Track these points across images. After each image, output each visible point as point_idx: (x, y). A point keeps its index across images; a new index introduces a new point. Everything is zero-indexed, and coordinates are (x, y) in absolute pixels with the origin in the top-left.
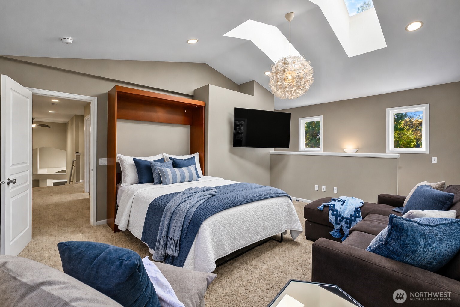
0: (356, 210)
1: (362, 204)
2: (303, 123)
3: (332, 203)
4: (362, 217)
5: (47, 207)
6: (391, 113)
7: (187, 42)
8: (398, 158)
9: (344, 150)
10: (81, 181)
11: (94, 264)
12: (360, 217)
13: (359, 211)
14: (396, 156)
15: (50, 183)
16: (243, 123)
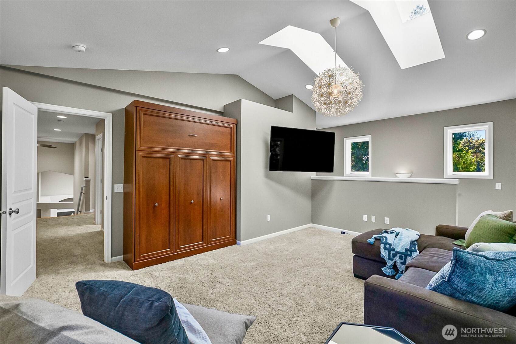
0: (412, 243)
1: (418, 237)
2: (348, 143)
3: (385, 235)
4: (418, 251)
5: (53, 241)
6: (449, 132)
7: (217, 51)
8: (458, 184)
9: (396, 174)
10: (91, 210)
11: (120, 307)
12: (416, 251)
13: (416, 244)
14: (456, 181)
15: (53, 213)
16: (279, 143)
